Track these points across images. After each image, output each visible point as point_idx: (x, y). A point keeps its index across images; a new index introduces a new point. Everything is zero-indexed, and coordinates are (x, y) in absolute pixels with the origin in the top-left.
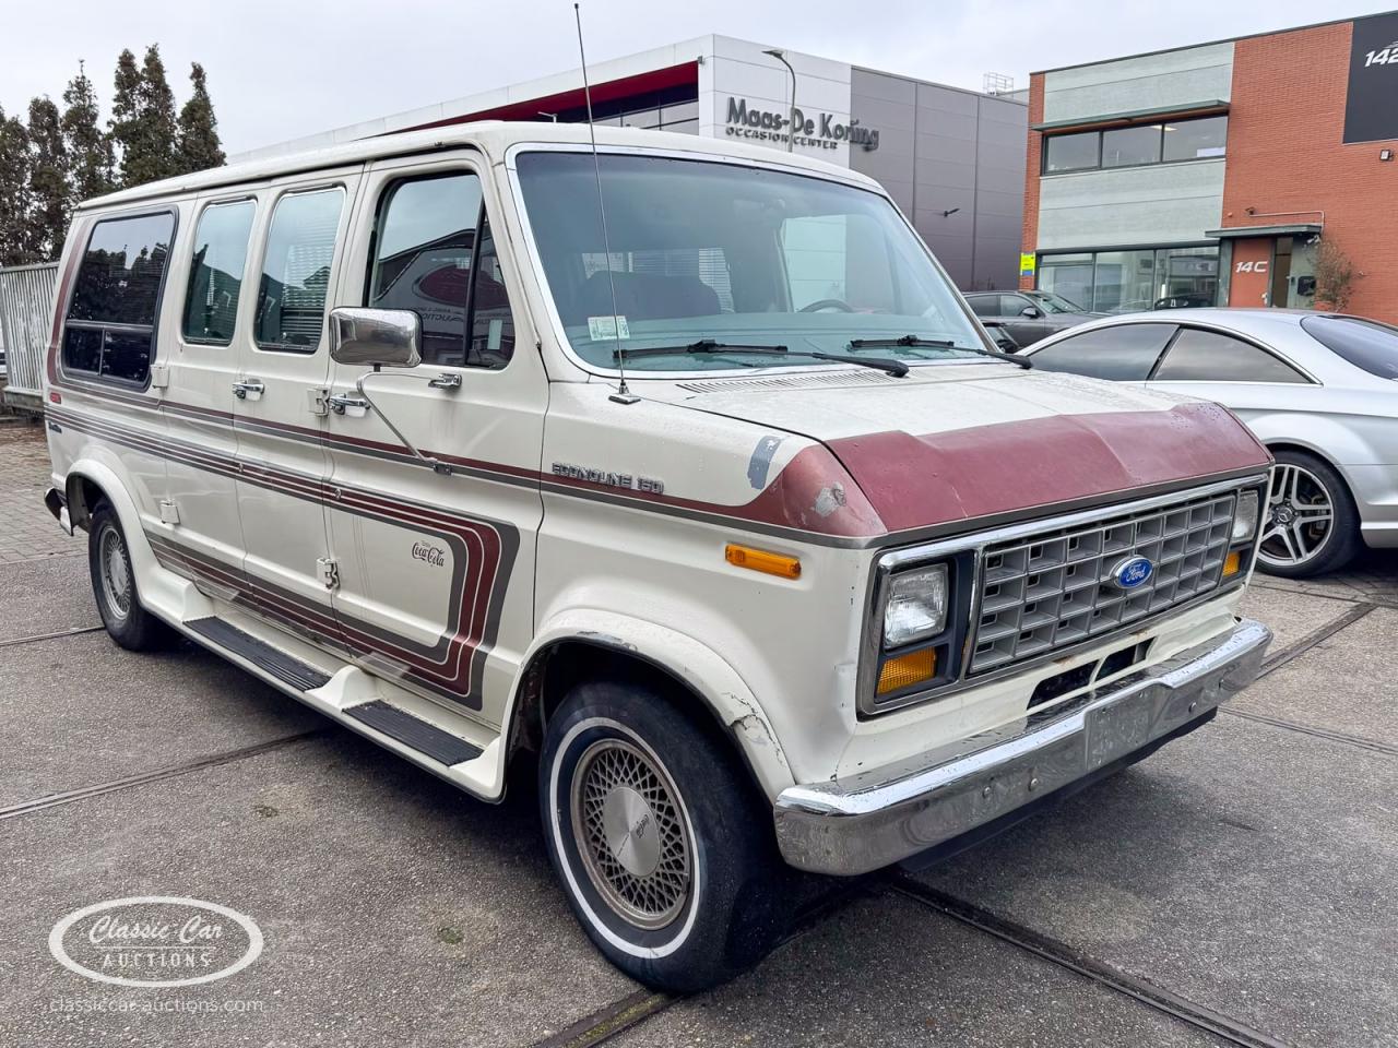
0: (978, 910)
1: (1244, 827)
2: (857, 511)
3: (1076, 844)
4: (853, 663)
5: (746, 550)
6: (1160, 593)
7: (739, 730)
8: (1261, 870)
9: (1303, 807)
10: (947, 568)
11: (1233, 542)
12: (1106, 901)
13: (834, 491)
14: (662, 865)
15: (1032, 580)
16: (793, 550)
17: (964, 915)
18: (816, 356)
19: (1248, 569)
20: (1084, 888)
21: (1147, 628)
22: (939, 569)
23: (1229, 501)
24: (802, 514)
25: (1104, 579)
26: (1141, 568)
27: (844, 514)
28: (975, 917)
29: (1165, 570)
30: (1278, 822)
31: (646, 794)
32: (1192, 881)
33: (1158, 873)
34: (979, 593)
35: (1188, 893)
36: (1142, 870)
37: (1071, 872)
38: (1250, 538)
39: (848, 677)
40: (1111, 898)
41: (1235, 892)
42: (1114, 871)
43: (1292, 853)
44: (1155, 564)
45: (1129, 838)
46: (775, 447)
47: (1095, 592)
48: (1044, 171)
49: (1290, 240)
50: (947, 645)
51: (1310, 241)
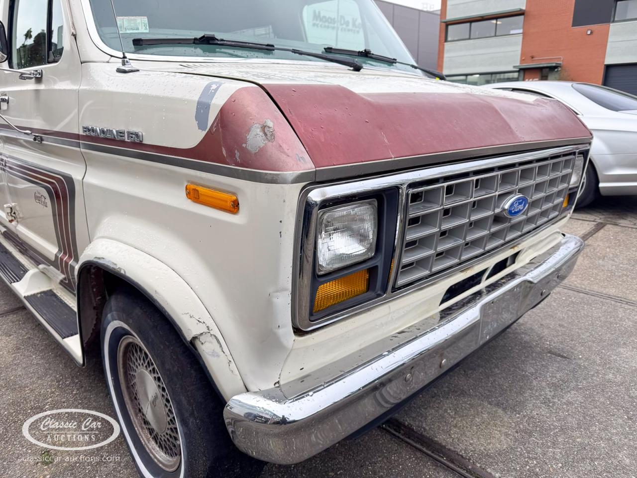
0: (404, 426)
1: (562, 356)
2: (285, 147)
3: (465, 371)
4: (286, 290)
5: (200, 189)
6: (529, 220)
7: (198, 344)
8: (577, 388)
9: (594, 342)
10: (376, 204)
11: (570, 187)
12: (485, 416)
13: (264, 128)
14: (168, 429)
15: (446, 212)
16: (230, 186)
17: (395, 430)
18: (294, 51)
19: (573, 204)
20: (472, 406)
21: (519, 244)
22: (370, 204)
23: (571, 159)
24: (236, 152)
25: (497, 211)
26: (520, 204)
27: (272, 150)
28: (402, 432)
29: (534, 204)
30: (581, 351)
31: (155, 377)
32: (537, 398)
33: (516, 393)
34: (403, 222)
35: (535, 409)
36: (506, 390)
37: (463, 393)
38: (577, 185)
39: (283, 303)
40: (489, 413)
41: (565, 406)
42: (489, 391)
43: (593, 375)
44: (530, 200)
45: (496, 366)
46: (216, 90)
47: (490, 221)
48: (446, 40)
49: (548, 70)
50: (377, 266)
51: (556, 70)
